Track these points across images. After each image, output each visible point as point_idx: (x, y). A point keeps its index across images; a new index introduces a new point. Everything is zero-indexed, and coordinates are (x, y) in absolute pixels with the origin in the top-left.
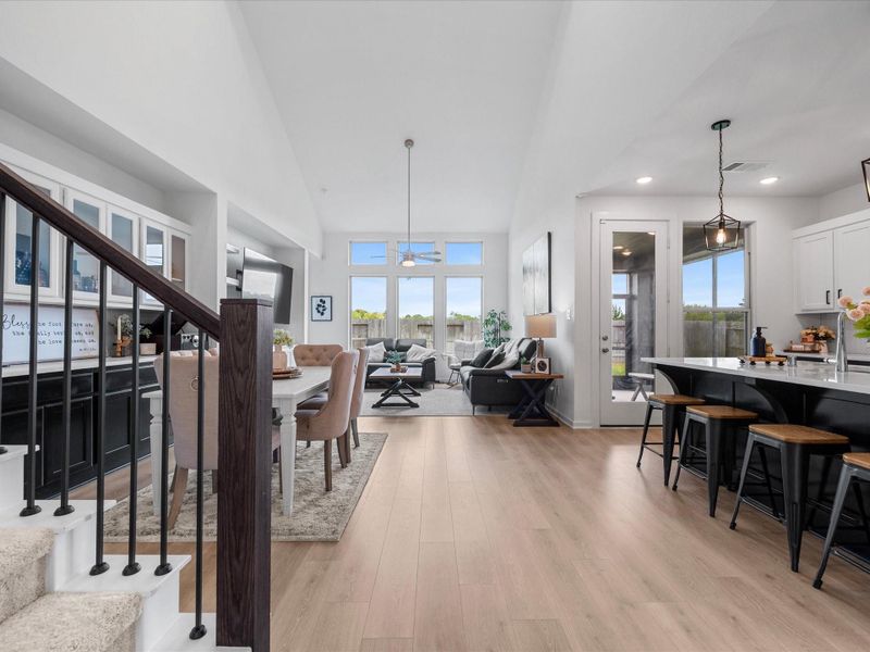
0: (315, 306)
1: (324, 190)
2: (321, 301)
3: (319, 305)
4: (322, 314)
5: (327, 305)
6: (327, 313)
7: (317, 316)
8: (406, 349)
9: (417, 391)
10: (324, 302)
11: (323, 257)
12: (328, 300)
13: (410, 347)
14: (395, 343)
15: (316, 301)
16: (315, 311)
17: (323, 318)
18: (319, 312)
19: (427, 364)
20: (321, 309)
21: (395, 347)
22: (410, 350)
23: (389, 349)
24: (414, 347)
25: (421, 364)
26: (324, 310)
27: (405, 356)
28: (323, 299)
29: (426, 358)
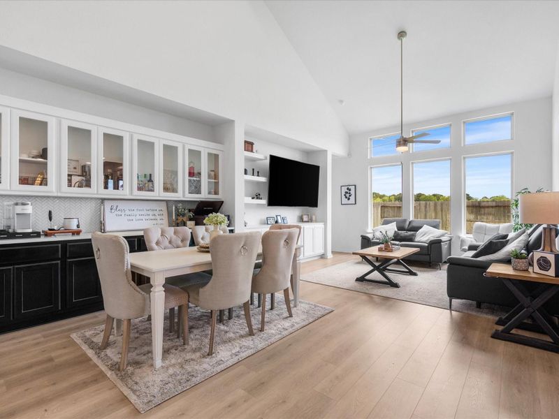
0: (343, 193)
1: (341, 101)
2: (348, 189)
3: (346, 193)
4: (349, 199)
5: (352, 192)
6: (352, 198)
7: (345, 201)
8: (416, 229)
9: (413, 269)
10: (350, 190)
11: (349, 154)
12: (352, 188)
13: (421, 227)
14: (408, 223)
15: (345, 189)
16: (343, 197)
17: (350, 202)
18: (346, 197)
19: (433, 245)
20: (347, 195)
21: (407, 227)
22: (420, 230)
23: (400, 228)
24: (425, 228)
25: (427, 245)
26: (350, 196)
27: (414, 235)
28: (350, 187)
29: (432, 239)
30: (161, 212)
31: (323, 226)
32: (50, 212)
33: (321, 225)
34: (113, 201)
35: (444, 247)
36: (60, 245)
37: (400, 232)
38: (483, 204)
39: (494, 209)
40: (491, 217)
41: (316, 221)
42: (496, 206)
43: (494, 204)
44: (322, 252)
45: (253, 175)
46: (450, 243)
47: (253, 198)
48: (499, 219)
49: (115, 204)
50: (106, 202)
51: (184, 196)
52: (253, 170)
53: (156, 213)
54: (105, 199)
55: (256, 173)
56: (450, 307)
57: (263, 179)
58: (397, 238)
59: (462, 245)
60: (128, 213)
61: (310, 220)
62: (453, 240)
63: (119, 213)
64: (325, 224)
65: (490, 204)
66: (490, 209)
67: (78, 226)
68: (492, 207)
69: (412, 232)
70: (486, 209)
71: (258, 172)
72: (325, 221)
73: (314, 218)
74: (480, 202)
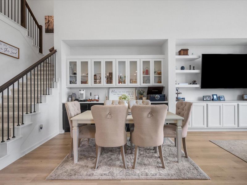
30: (133, 93)
32: (91, 93)
34: (112, 89)
36: (88, 105)
45: (190, 69)
47: (190, 84)
49: (113, 89)
50: (110, 89)
51: (140, 85)
52: (190, 66)
53: (130, 93)
54: (109, 88)
55: (192, 68)
57: (198, 71)
60: (118, 93)
63: (115, 93)
67: (98, 98)
71: (194, 67)
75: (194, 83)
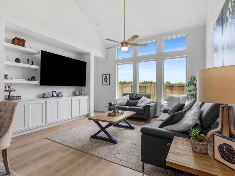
0: (104, 79)
1: (98, 24)
2: (106, 76)
3: (105, 78)
4: (106, 82)
5: (108, 78)
6: (108, 81)
7: (104, 83)
8: (138, 98)
11: (107, 57)
12: (108, 76)
13: (141, 98)
14: (135, 95)
15: (104, 77)
16: (104, 81)
17: (107, 84)
18: (105, 81)
19: (145, 109)
20: (106, 80)
21: (134, 97)
22: (141, 100)
23: (131, 98)
24: (144, 98)
25: (142, 108)
26: (107, 80)
27: (137, 103)
28: (107, 75)
29: (146, 105)
31: (88, 97)
33: (86, 97)
35: (152, 109)
37: (130, 100)
38: (174, 85)
39: (178, 88)
40: (177, 91)
41: (85, 95)
42: (179, 86)
43: (178, 85)
44: (87, 113)
45: (28, 63)
46: (156, 106)
47: (28, 80)
48: (180, 92)
52: (28, 60)
55: (30, 62)
56: (143, 171)
57: (37, 67)
58: (128, 104)
59: (161, 108)
61: (81, 94)
62: (157, 104)
64: (89, 97)
65: (177, 85)
66: (177, 88)
68: (177, 87)
69: (137, 101)
70: (175, 88)
71: (32, 62)
72: (89, 95)
73: (83, 93)
74: (172, 85)
75: (33, 79)
